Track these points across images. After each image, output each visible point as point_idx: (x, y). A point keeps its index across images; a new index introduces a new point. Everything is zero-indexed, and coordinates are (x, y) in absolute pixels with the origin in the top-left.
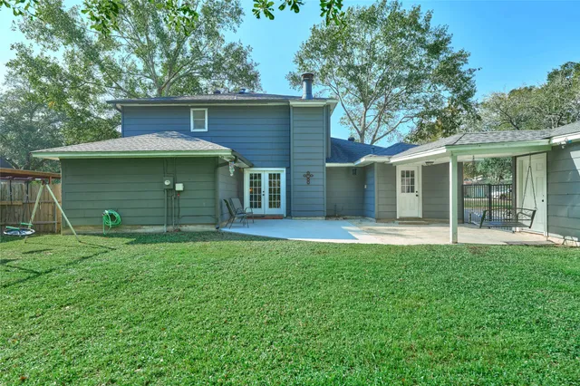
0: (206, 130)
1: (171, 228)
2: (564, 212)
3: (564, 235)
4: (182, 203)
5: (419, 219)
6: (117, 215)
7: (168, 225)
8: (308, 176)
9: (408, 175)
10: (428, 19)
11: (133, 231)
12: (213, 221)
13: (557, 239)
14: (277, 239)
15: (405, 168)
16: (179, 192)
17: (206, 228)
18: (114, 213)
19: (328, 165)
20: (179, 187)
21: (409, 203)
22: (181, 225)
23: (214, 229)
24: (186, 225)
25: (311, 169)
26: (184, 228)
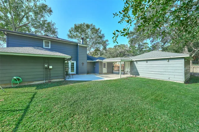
0: (50, 48)
1: (47, 81)
2: (133, 71)
3: (133, 75)
4: (51, 72)
5: (106, 73)
6: (20, 79)
7: (46, 80)
8: (83, 64)
9: (105, 64)
10: (101, 31)
11: (28, 84)
12: (63, 77)
13: (132, 76)
14: (89, 81)
15: (104, 63)
16: (50, 69)
17: (60, 80)
18: (19, 78)
19: (87, 61)
20: (51, 67)
21: (105, 70)
22: (51, 80)
23: (63, 80)
24: (53, 79)
25: (84, 62)
26: (52, 81)
